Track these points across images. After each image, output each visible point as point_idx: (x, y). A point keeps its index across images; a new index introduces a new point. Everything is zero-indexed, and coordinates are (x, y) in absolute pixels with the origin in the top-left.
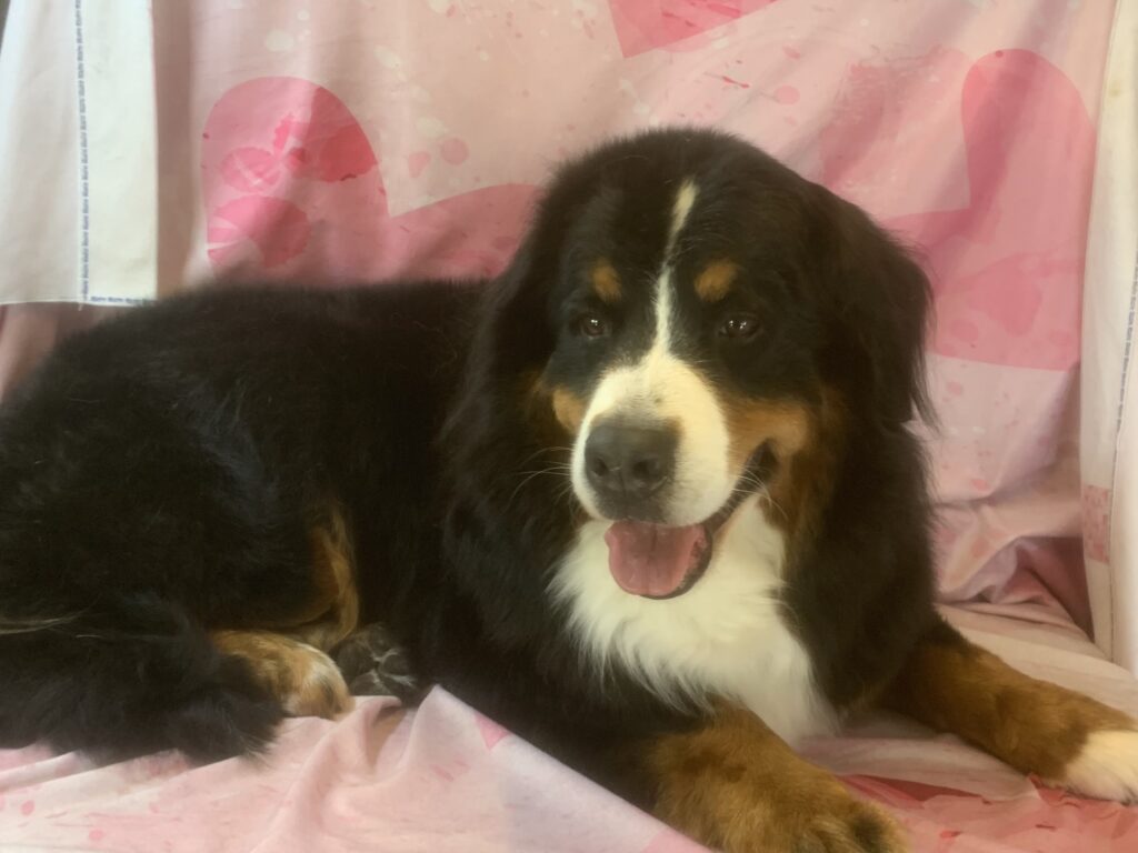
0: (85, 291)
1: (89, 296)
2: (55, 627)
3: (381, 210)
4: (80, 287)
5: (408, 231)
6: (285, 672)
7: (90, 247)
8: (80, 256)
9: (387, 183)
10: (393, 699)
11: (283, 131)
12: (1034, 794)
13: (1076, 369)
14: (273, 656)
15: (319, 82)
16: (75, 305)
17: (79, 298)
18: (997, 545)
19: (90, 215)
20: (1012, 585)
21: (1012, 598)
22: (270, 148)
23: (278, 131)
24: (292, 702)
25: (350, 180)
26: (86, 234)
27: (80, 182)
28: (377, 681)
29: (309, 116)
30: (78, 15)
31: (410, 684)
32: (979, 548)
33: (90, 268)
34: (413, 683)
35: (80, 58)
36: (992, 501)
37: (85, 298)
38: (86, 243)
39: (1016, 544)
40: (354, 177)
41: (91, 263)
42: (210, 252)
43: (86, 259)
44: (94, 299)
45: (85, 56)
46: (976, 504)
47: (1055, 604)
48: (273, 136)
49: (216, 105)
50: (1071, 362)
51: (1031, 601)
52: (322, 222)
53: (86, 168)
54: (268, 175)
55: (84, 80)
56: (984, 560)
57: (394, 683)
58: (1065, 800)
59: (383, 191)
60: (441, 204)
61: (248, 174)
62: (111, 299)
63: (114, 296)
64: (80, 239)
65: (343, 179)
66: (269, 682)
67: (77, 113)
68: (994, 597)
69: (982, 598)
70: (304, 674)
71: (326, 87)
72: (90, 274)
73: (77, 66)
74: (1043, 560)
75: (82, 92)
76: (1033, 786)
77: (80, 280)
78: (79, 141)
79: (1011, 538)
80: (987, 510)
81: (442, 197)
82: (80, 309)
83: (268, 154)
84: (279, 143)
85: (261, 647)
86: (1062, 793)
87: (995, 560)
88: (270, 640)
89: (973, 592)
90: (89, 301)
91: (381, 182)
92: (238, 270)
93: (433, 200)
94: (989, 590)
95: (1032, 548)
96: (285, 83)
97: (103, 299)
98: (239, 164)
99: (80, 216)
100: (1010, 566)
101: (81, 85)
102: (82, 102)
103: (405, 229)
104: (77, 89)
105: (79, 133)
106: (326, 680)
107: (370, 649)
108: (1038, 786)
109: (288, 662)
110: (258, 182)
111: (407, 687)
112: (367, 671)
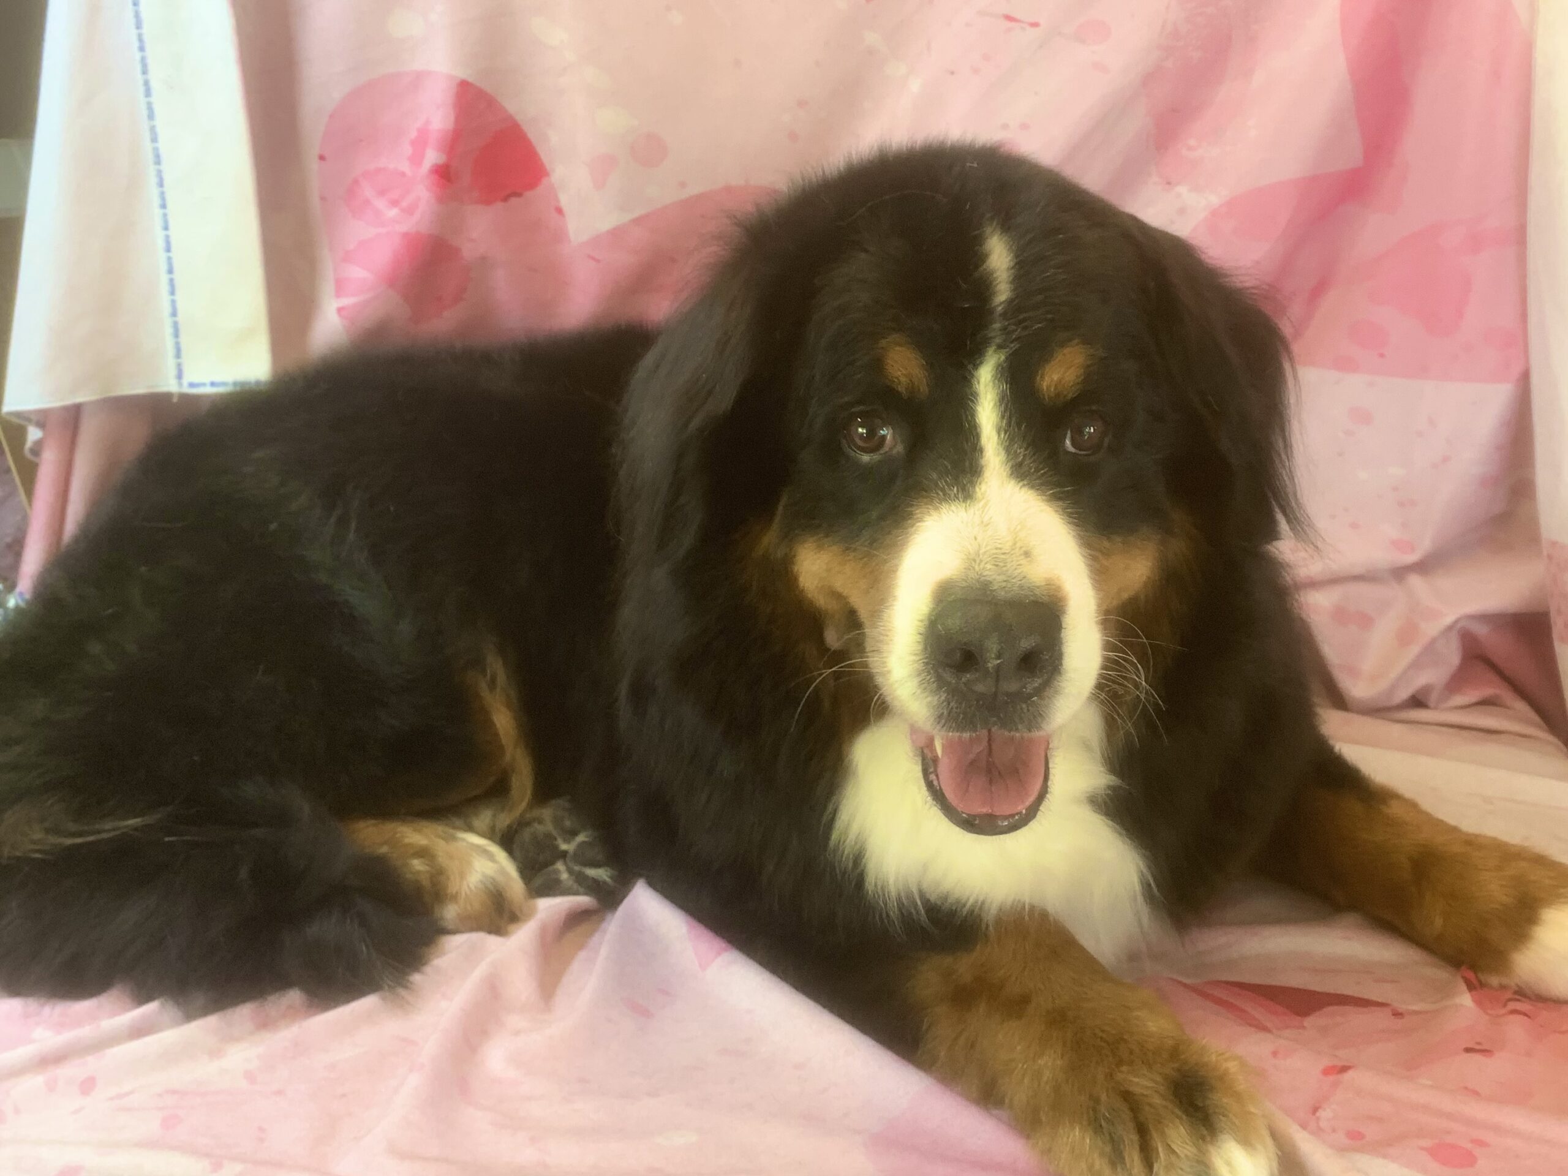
0: (180, 376)
1: (185, 381)
2: (136, 829)
3: (559, 236)
4: (172, 372)
5: (598, 261)
6: (438, 875)
7: (180, 318)
8: (169, 331)
9: (564, 200)
10: (584, 900)
11: (420, 144)
12: (1465, 1000)
13: (1524, 380)
14: (423, 853)
15: (462, 74)
16: (168, 396)
17: (170, 385)
18: (1431, 629)
19: (176, 276)
20: (1457, 682)
21: (1459, 700)
22: (405, 167)
23: (413, 143)
24: (450, 913)
25: (514, 200)
26: (173, 302)
27: (160, 234)
28: (565, 876)
29: (452, 118)
30: (137, 15)
31: (608, 880)
32: (1406, 635)
33: (183, 347)
34: (611, 878)
35: (145, 72)
36: (1422, 567)
37: (180, 384)
38: (174, 314)
39: (1459, 626)
40: (519, 195)
41: (184, 339)
42: (340, 310)
43: (176, 334)
44: (192, 385)
45: (151, 67)
46: (1400, 573)
47: (1521, 706)
48: (408, 150)
49: (331, 116)
50: (1516, 370)
51: (1486, 703)
52: (483, 258)
53: (165, 215)
54: (404, 204)
55: (153, 99)
56: (1414, 650)
57: (586, 877)
58: (1512, 1005)
59: (559, 211)
60: (637, 221)
61: (380, 204)
62: (213, 384)
63: (218, 379)
64: (167, 309)
65: (505, 199)
66: (419, 889)
67: (148, 146)
68: (1433, 699)
69: (1417, 701)
70: (462, 876)
71: (470, 80)
72: (184, 353)
73: (141, 82)
74: (1500, 646)
75: (151, 116)
76: (1464, 987)
77: (171, 363)
78: (153, 180)
79: (1449, 620)
80: (1415, 581)
81: (638, 213)
82: (175, 400)
83: (403, 174)
84: (416, 159)
85: (407, 841)
86: (1509, 995)
87: (1430, 648)
88: (420, 831)
89: (1403, 694)
90: (186, 390)
91: (558, 201)
92: (378, 331)
93: (627, 217)
94: (1426, 690)
95: (1481, 630)
96: (418, 79)
97: (204, 385)
98: (367, 191)
99: (164, 278)
100: (1453, 656)
101: (150, 107)
102: (153, 129)
103: (593, 259)
104: (145, 113)
105: (152, 170)
106: (494, 881)
107: (554, 833)
108: (1471, 987)
109: (442, 860)
110: (393, 212)
111: (605, 882)
112: (553, 863)
